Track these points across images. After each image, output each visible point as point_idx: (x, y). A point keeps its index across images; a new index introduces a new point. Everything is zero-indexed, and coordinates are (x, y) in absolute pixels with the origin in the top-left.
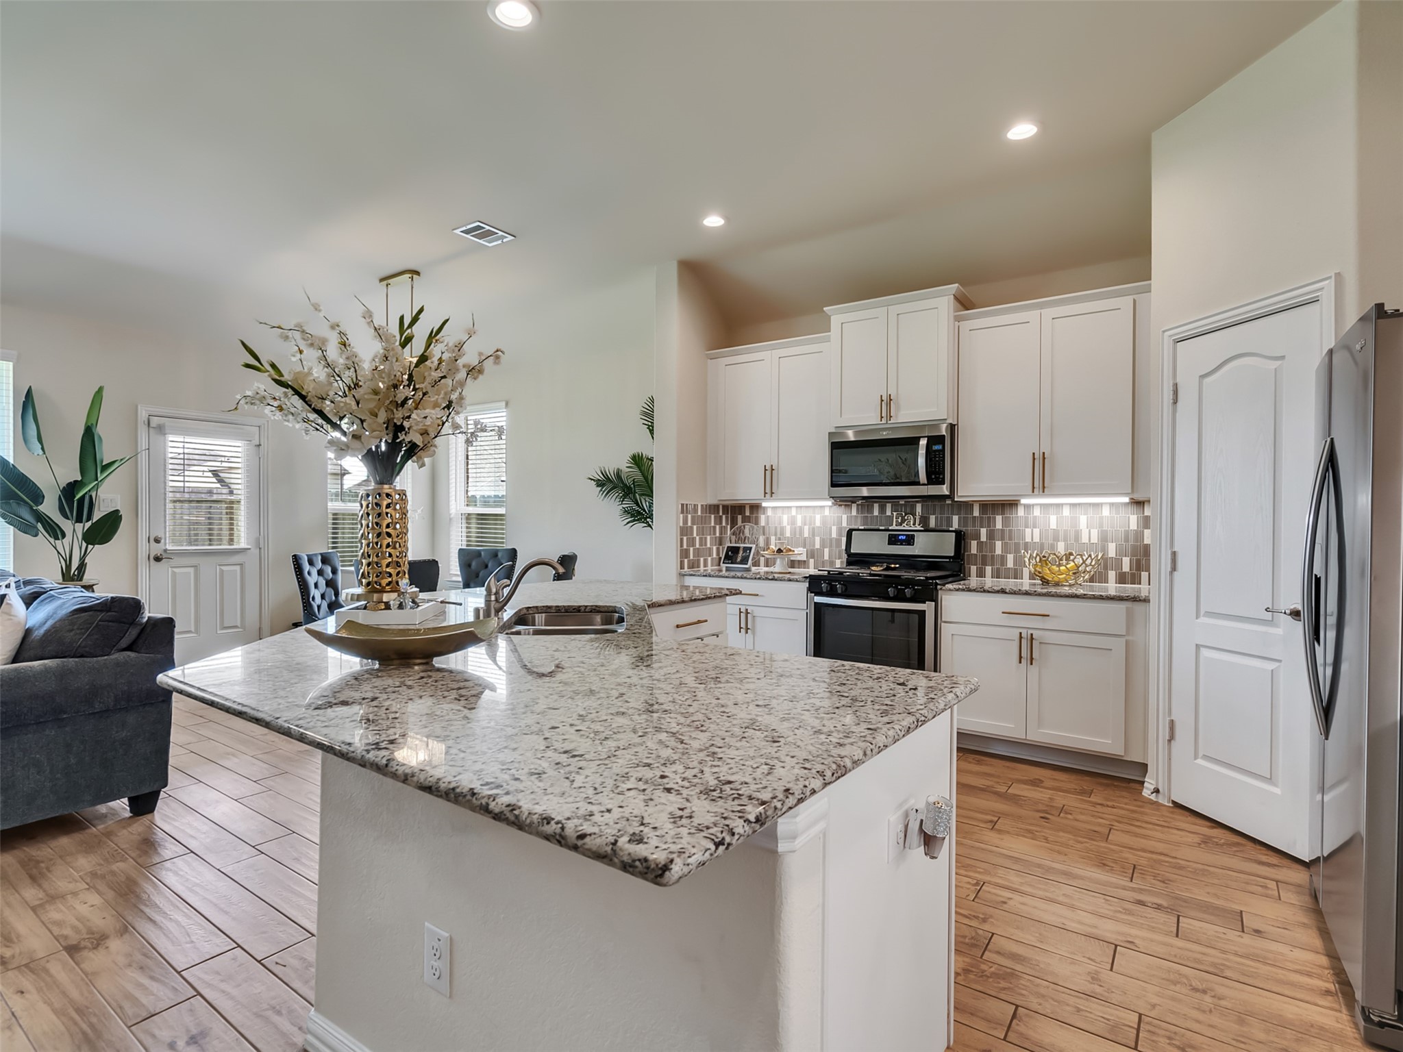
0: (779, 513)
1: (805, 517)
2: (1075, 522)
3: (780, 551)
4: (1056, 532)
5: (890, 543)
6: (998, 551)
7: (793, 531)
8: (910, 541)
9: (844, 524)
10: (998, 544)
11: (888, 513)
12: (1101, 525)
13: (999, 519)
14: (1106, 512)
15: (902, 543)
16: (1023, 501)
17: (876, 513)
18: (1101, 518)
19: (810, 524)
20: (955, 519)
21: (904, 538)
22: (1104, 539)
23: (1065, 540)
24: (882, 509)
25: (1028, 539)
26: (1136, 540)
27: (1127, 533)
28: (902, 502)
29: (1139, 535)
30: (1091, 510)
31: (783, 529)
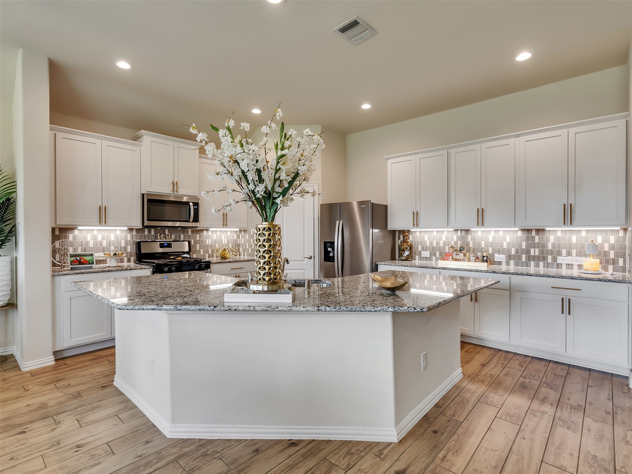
0: (84, 233)
1: (104, 235)
2: (221, 236)
3: (115, 254)
4: (215, 240)
5: (161, 247)
6: (198, 248)
7: (95, 243)
8: (169, 246)
9: (129, 239)
10: (198, 245)
11: (153, 233)
12: (228, 238)
13: (198, 235)
14: (229, 233)
15: (166, 247)
16: (211, 229)
17: (146, 233)
18: (228, 235)
19: (107, 239)
20: (182, 236)
21: (166, 244)
22: (228, 242)
23: (218, 243)
24: (150, 232)
25: (207, 243)
26: (236, 243)
27: (234, 240)
28: (159, 228)
29: (236, 240)
30: (225, 233)
31: (87, 243)
